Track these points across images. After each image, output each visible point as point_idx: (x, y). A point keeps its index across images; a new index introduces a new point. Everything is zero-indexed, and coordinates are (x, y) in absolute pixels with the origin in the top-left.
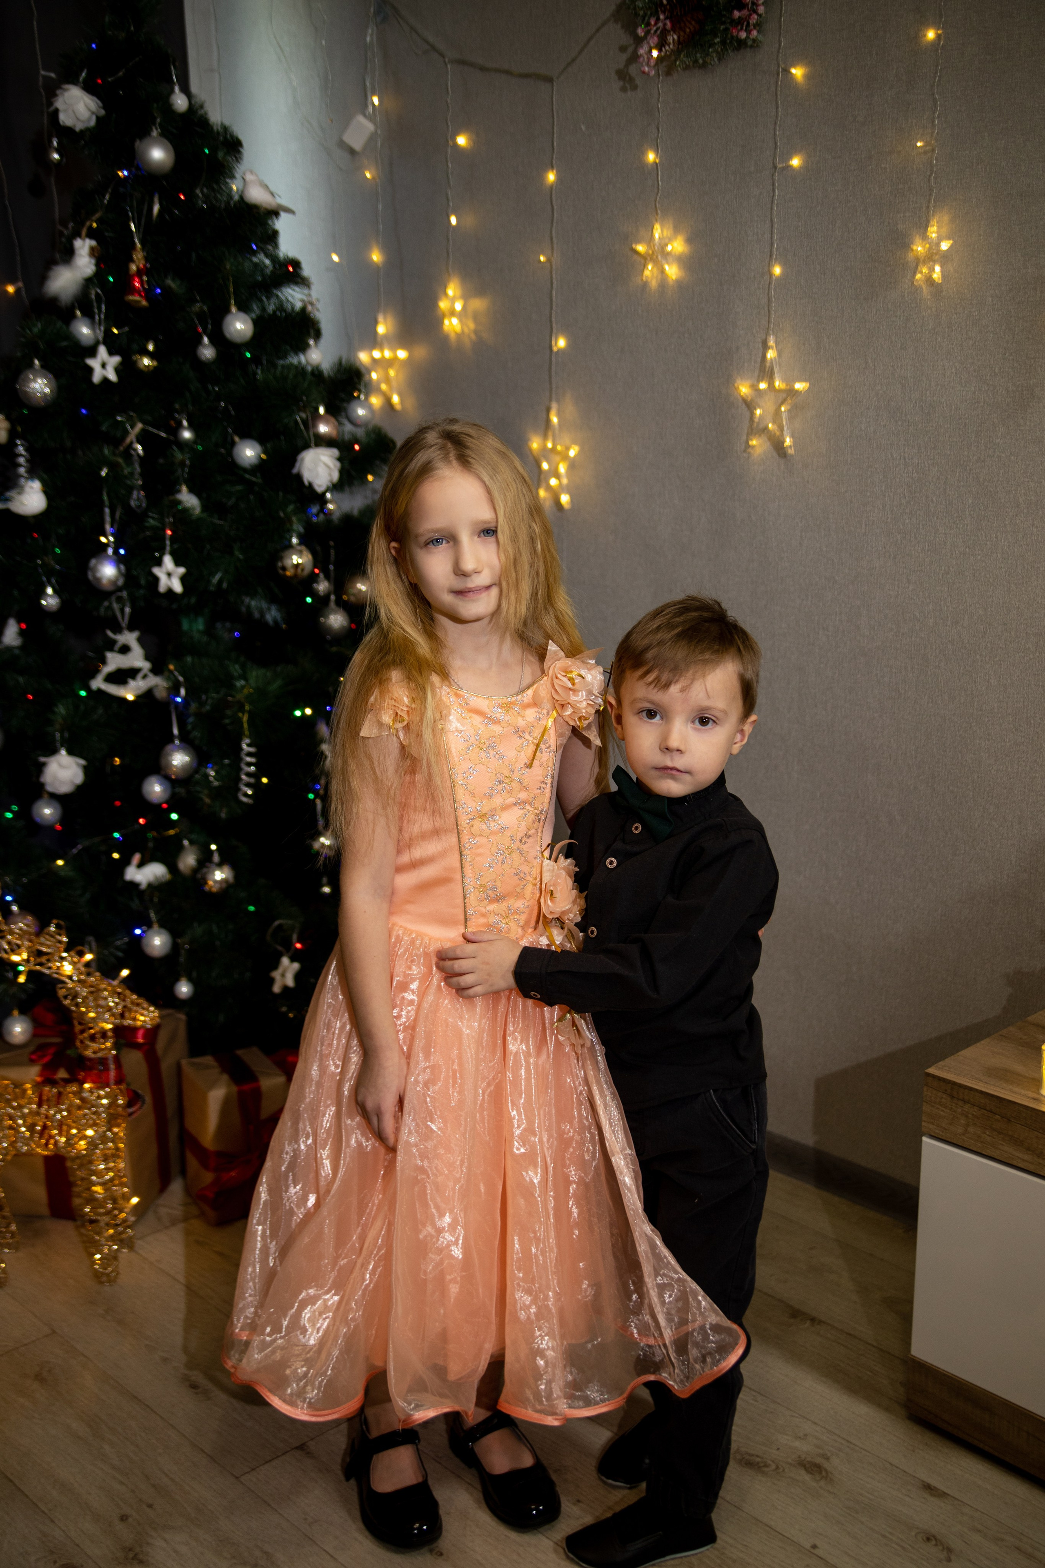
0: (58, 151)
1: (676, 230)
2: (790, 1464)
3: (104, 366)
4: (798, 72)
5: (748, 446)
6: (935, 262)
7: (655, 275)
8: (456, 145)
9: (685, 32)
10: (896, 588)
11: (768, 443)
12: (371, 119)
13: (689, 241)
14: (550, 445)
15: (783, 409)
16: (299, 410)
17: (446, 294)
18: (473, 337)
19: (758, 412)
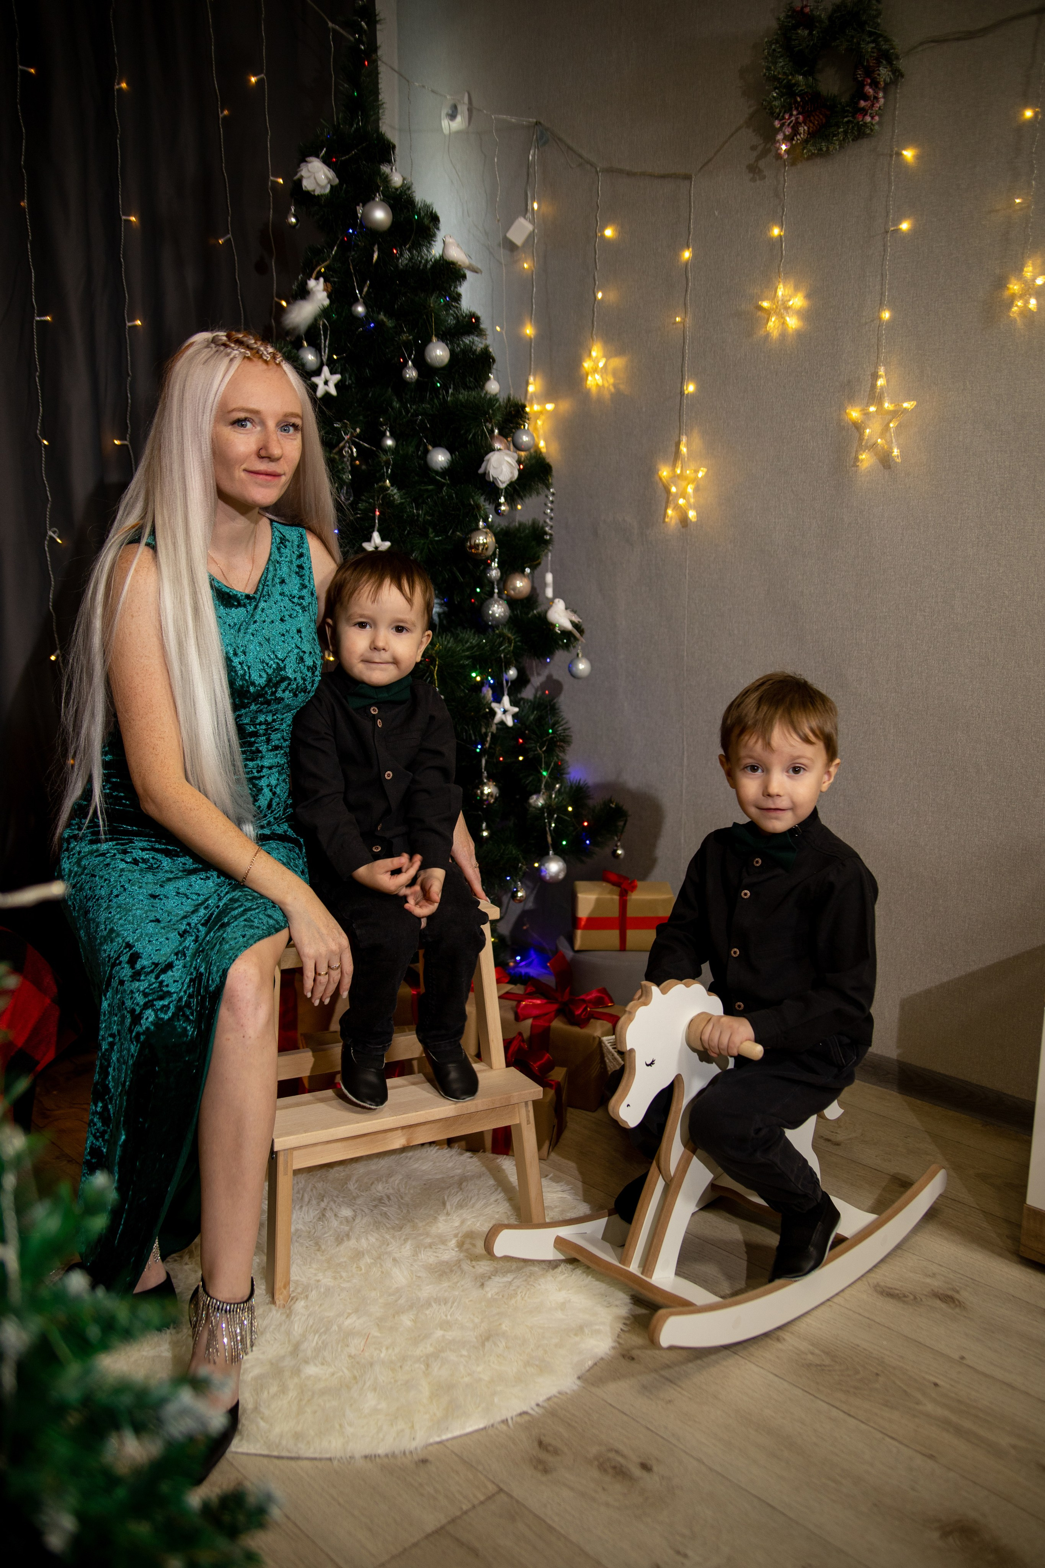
0: (295, 216)
1: (797, 289)
2: (926, 1295)
3: (326, 383)
4: (909, 154)
5: (856, 459)
6: (1030, 295)
7: (776, 327)
8: (603, 236)
9: (814, 124)
10: (988, 572)
11: (875, 458)
12: (532, 222)
13: (808, 296)
14: (678, 471)
15: (891, 425)
16: (486, 421)
17: (590, 355)
18: (613, 390)
19: (868, 431)
